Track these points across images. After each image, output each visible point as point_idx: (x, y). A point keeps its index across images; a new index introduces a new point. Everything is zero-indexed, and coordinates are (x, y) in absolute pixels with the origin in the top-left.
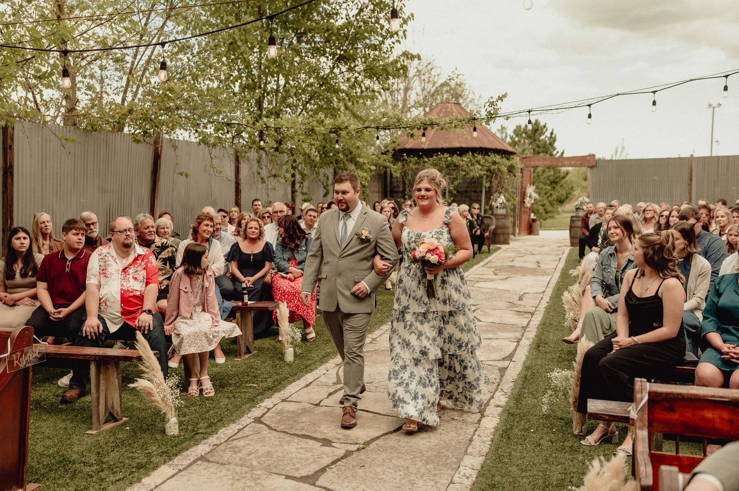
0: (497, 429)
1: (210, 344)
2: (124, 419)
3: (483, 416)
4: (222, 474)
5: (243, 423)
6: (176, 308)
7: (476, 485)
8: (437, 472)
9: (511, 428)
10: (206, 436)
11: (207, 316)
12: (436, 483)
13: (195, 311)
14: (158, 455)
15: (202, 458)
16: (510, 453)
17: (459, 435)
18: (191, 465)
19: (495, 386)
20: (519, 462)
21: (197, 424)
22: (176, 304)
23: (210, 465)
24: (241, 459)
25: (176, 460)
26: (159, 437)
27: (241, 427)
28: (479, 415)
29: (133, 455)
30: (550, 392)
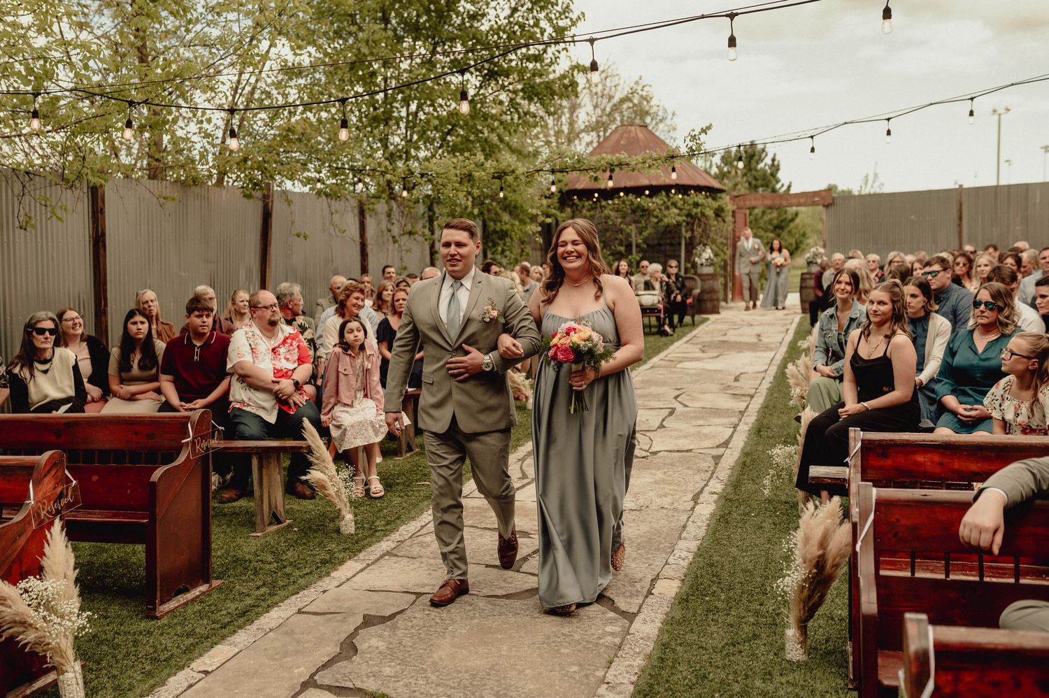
0: (713, 515)
1: (376, 435)
2: (288, 521)
3: (696, 503)
4: (416, 566)
5: (424, 520)
6: (334, 394)
7: (693, 565)
8: (649, 556)
9: (730, 513)
10: (386, 533)
11: (370, 403)
12: (649, 565)
13: (356, 397)
14: (340, 551)
15: (388, 553)
16: (729, 537)
17: (672, 522)
18: (378, 560)
19: (709, 474)
20: (739, 543)
21: (373, 523)
22: (334, 389)
23: (399, 559)
24: (431, 553)
25: (361, 555)
26: (335, 535)
27: (424, 524)
28: (692, 503)
29: (314, 552)
30: (772, 472)
